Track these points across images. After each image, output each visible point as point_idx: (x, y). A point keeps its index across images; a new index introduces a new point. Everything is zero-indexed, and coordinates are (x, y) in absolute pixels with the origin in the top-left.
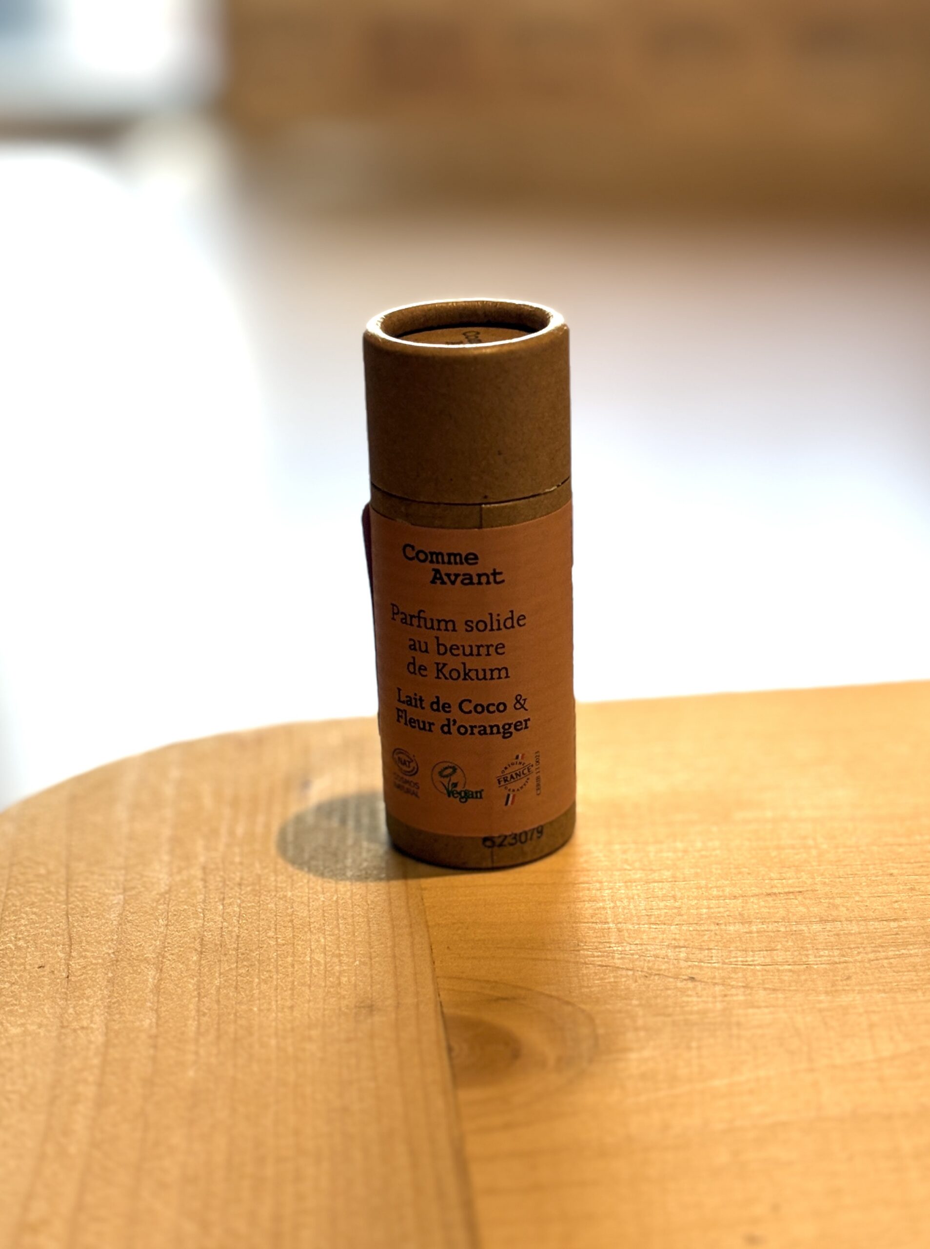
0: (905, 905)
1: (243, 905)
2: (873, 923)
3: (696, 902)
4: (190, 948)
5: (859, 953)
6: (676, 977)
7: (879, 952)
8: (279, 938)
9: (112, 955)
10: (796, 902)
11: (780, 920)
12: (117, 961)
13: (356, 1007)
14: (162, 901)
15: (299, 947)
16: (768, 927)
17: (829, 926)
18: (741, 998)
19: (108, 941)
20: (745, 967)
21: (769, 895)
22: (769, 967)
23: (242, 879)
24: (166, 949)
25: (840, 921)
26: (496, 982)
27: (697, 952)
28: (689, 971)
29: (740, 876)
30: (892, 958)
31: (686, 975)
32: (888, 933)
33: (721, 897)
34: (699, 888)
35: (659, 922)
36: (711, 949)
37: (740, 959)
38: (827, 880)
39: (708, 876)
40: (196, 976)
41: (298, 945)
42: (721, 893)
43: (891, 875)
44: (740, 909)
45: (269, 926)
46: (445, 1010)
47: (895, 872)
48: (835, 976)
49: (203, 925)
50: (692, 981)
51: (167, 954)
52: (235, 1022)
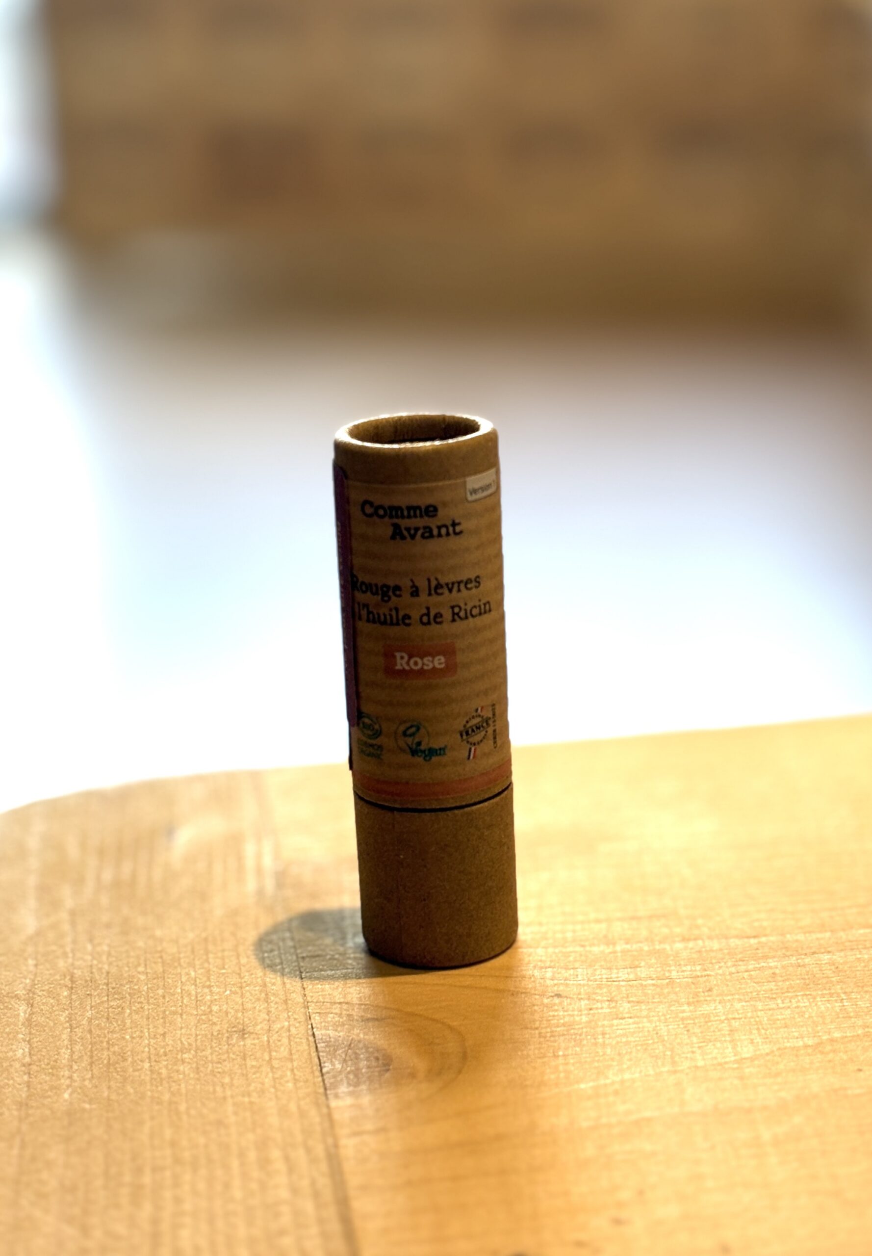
2: (734, 940)
4: (60, 984)
5: (720, 967)
6: (542, 995)
7: (739, 965)
10: (659, 923)
11: (644, 941)
13: (228, 1031)
15: (170, 981)
16: (631, 947)
20: (609, 983)
21: (632, 918)
22: (632, 982)
24: (36, 986)
25: (702, 939)
27: (563, 971)
28: (556, 988)
31: (552, 992)
32: (748, 949)
33: (586, 921)
35: (525, 946)
36: (577, 968)
37: (604, 976)
40: (67, 1010)
41: (169, 978)
42: (586, 918)
48: (697, 988)
49: (73, 963)
50: (558, 997)
51: (37, 991)
52: (108, 1049)
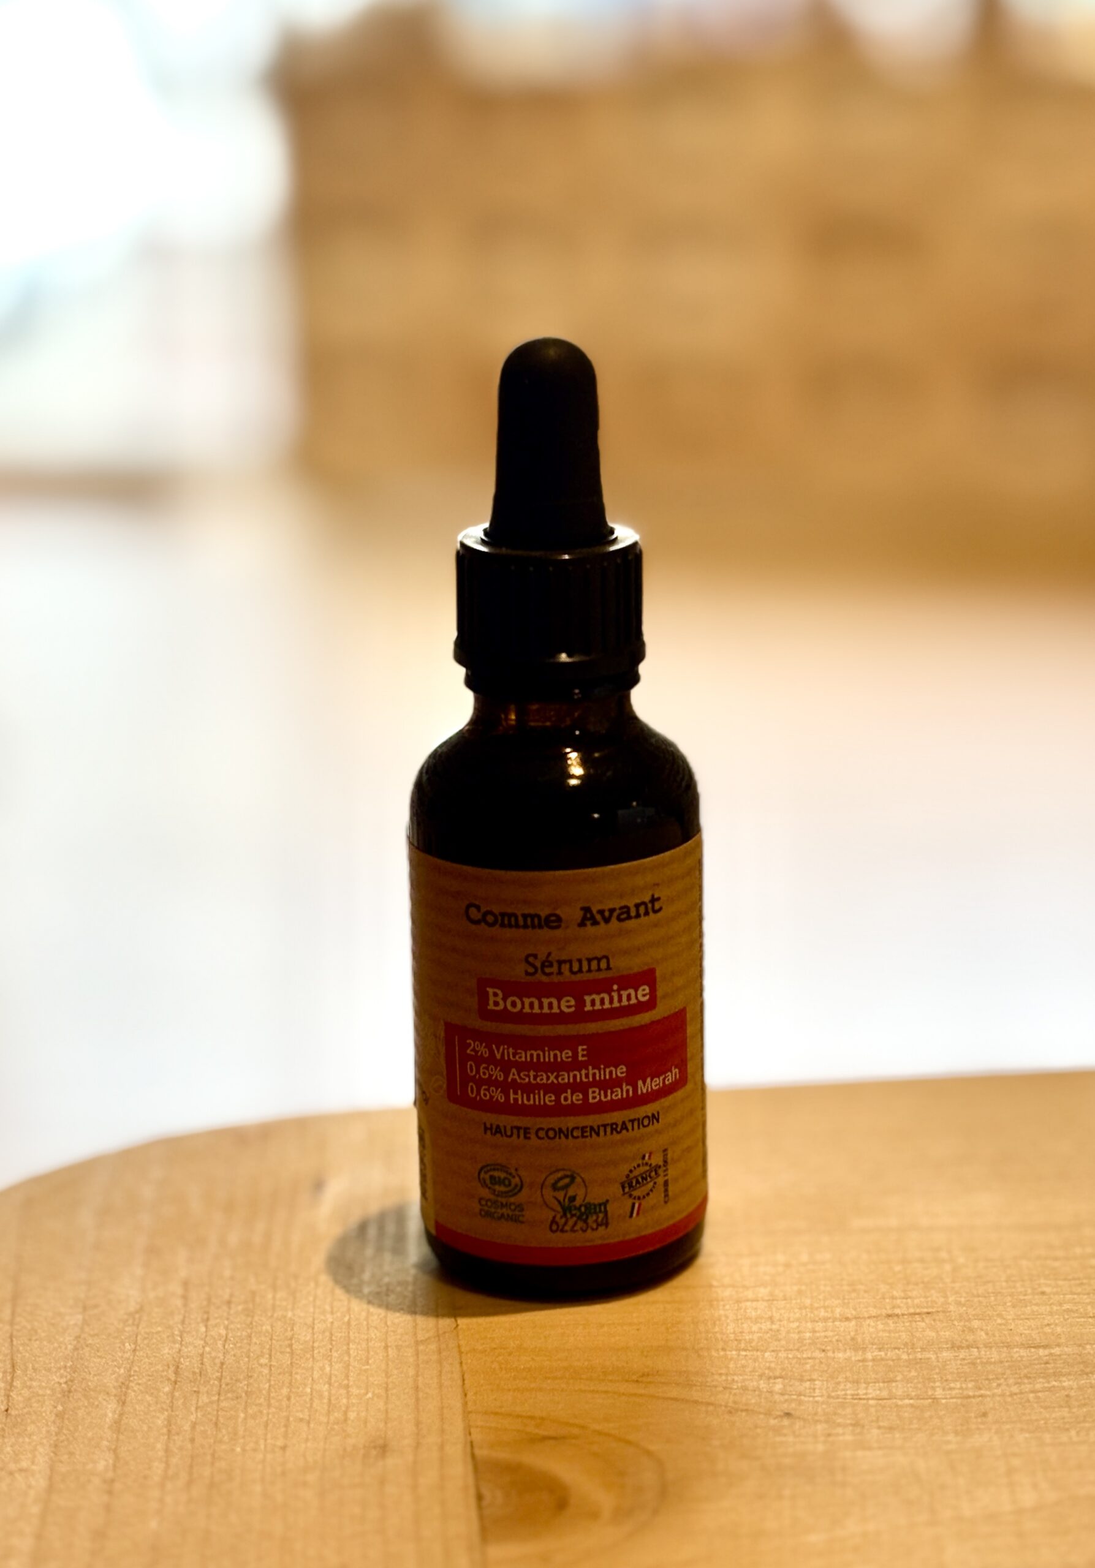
0: (1059, 1329)
1: (232, 1326)
2: (1018, 1350)
3: (797, 1324)
4: (162, 1377)
5: (999, 1385)
6: (768, 1414)
7: (1024, 1384)
8: (274, 1366)
9: (63, 1385)
10: (923, 1324)
11: (902, 1347)
12: (70, 1391)
13: (365, 1447)
14: (130, 1322)
15: (298, 1377)
16: (886, 1354)
17: (962, 1354)
18: (849, 1438)
19: (60, 1368)
20: (856, 1401)
21: (889, 1316)
22: (885, 1401)
23: (231, 1295)
24: (132, 1379)
25: (978, 1348)
26: (542, 1419)
27: (797, 1383)
28: (785, 1406)
29: (854, 1295)
30: (1040, 1391)
31: (781, 1411)
32: (1036, 1362)
33: (830, 1318)
34: (802, 1307)
35: (750, 1348)
36: (815, 1380)
37: (849, 1392)
38: (963, 1300)
39: (815, 1294)
40: (167, 1410)
41: (297, 1373)
42: (829, 1315)
43: (1043, 1293)
44: (852, 1334)
45: (262, 1352)
46: (477, 1452)
47: (1048, 1290)
48: (968, 1412)
49: (180, 1350)
50: (788, 1418)
51: (131, 1384)
52: (213, 1464)
